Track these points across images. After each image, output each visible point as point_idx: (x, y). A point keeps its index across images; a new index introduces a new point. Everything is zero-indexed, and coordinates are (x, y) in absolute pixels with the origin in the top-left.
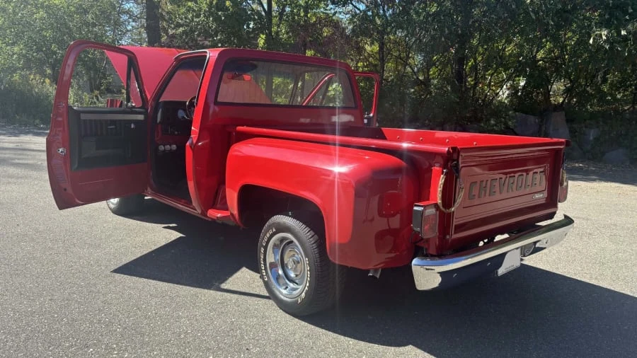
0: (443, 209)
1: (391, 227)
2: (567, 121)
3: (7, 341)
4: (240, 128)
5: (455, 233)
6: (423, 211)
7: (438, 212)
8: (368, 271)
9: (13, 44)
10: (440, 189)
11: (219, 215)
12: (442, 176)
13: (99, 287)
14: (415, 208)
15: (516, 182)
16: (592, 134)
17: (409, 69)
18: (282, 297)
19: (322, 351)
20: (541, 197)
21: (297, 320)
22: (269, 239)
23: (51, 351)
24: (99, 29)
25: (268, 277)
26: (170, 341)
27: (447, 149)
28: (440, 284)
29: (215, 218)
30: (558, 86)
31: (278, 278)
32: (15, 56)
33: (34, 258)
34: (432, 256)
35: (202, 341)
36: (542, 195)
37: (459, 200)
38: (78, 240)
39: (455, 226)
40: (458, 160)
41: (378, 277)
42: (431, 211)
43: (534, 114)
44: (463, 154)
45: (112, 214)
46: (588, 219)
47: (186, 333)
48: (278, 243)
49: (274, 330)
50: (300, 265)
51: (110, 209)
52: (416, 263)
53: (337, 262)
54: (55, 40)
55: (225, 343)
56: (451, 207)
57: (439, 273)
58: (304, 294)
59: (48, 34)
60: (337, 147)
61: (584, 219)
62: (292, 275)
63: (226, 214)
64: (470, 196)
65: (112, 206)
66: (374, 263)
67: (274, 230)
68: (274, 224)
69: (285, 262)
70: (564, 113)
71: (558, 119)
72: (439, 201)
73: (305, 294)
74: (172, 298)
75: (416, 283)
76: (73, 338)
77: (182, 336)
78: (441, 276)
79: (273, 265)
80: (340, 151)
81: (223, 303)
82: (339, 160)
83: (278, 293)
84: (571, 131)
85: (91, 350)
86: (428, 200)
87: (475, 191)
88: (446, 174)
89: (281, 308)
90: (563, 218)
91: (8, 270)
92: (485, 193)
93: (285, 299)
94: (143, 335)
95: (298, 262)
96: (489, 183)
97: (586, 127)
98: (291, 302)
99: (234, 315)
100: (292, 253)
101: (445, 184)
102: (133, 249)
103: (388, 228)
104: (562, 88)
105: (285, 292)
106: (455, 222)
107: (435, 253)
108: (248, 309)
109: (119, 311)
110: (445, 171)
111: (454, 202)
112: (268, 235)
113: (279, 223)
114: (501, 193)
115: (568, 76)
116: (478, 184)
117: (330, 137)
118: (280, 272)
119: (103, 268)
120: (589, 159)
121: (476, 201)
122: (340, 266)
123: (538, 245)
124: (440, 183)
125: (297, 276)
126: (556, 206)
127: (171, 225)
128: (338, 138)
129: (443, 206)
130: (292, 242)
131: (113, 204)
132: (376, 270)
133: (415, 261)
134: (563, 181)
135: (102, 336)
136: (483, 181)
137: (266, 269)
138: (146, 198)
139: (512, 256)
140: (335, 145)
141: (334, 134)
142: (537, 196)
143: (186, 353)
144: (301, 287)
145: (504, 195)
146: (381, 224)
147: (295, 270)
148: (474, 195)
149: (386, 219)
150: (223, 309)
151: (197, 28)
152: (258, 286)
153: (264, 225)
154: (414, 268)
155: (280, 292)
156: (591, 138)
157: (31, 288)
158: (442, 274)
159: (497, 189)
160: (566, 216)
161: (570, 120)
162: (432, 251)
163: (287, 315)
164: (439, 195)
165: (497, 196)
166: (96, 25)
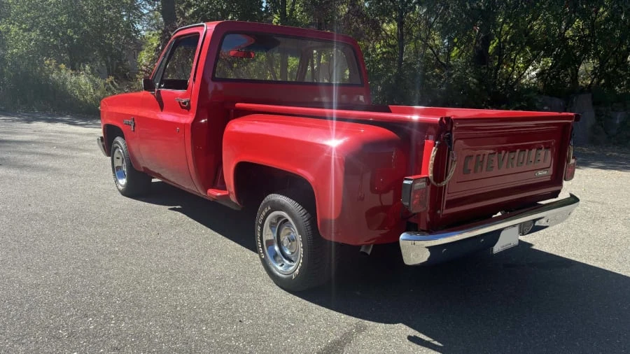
0: (435, 184)
1: (384, 204)
2: (594, 104)
3: (11, 311)
4: (238, 105)
5: (447, 208)
6: (411, 185)
7: (429, 187)
8: (360, 247)
9: (29, 30)
10: (431, 162)
11: (219, 194)
12: (434, 148)
13: (103, 262)
14: (405, 182)
15: (516, 158)
16: (619, 118)
17: (429, 51)
18: (278, 273)
19: (313, 323)
20: (544, 174)
21: (291, 295)
22: (265, 217)
23: (52, 320)
24: (114, 13)
25: (265, 254)
26: (166, 313)
27: (439, 119)
28: (429, 259)
29: (214, 197)
30: (587, 67)
31: (275, 256)
32: (33, 42)
33: (42, 235)
34: (422, 232)
35: (197, 313)
36: (545, 173)
37: (451, 174)
38: (85, 219)
39: (447, 201)
40: (451, 131)
41: (369, 252)
42: (421, 185)
43: (559, 97)
44: (457, 125)
45: (121, 195)
46: (603, 203)
47: (182, 306)
48: (274, 221)
49: (268, 304)
50: (295, 242)
51: (119, 190)
52: (405, 238)
53: (333, 240)
54: (70, 26)
55: (219, 316)
56: (442, 180)
57: (427, 247)
58: (297, 270)
59: (63, 18)
60: (334, 122)
61: (599, 203)
62: (288, 252)
63: (224, 193)
64: (466, 171)
65: (121, 188)
66: (365, 238)
67: (269, 208)
68: (269, 202)
69: (282, 240)
70: (590, 95)
71: (585, 101)
72: (431, 175)
73: (299, 270)
74: (171, 274)
75: (404, 257)
76: (74, 309)
77: (178, 309)
78: (429, 250)
79: (270, 243)
80: (337, 126)
81: (222, 279)
82: (336, 134)
83: (274, 269)
84: (597, 115)
85: (91, 319)
86: (420, 174)
87: (471, 165)
88: (439, 147)
89: (277, 285)
90: (569, 196)
91: (17, 247)
92: (482, 168)
93: (281, 275)
94: (140, 307)
95: (293, 240)
96: (486, 157)
97: (613, 110)
98: (286, 279)
99: (230, 290)
100: (288, 231)
101: (437, 157)
102: (138, 228)
103: (380, 204)
104: (590, 69)
105: (280, 268)
106: (447, 197)
107: (425, 229)
108: (245, 285)
109: (120, 285)
110: (437, 142)
111: (447, 176)
112: (264, 213)
113: (274, 201)
114: (499, 168)
115: (596, 55)
116: (474, 159)
117: (327, 111)
118: (276, 248)
119: (108, 246)
120: (614, 144)
121: (472, 176)
122: (337, 243)
123: (537, 223)
124: (432, 155)
125: (292, 253)
126: (560, 184)
127: (177, 207)
128: (335, 111)
129: (434, 180)
130: (287, 220)
131: (121, 185)
132: (367, 246)
133: (403, 236)
134: (569, 158)
135: (102, 307)
136: (479, 155)
137: (262, 247)
138: (154, 180)
139: (508, 234)
140: (332, 119)
141: (331, 108)
142: (540, 173)
143: (181, 324)
144: (295, 264)
145: (503, 170)
146: (373, 201)
147: (290, 248)
148: (470, 170)
149: (378, 195)
150: (221, 285)
151: (208, 7)
152: (257, 264)
153: (260, 203)
154: (402, 243)
155: (276, 268)
156: (618, 122)
157: (37, 263)
158: (430, 248)
159: (496, 164)
160: (572, 196)
161: (596, 103)
162: (423, 226)
163: (283, 291)
164: (431, 168)
165: (495, 172)
166: (111, 8)
